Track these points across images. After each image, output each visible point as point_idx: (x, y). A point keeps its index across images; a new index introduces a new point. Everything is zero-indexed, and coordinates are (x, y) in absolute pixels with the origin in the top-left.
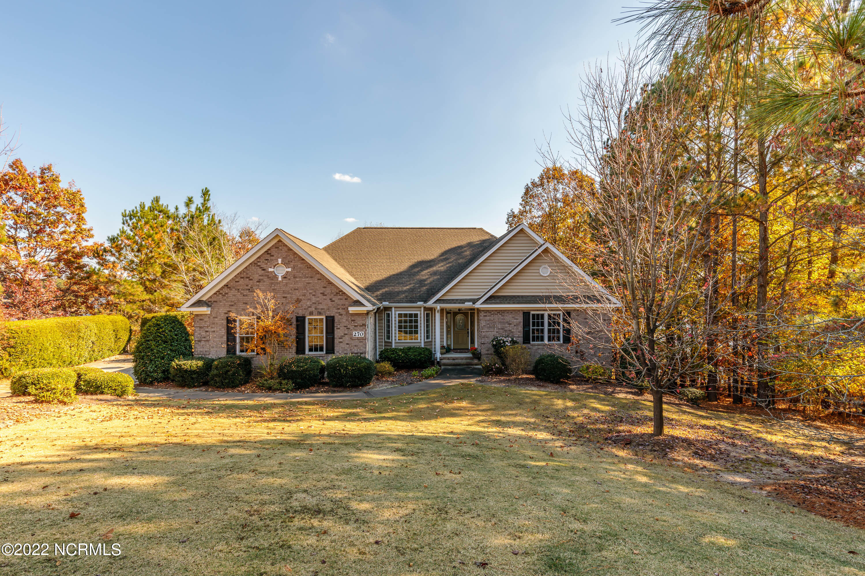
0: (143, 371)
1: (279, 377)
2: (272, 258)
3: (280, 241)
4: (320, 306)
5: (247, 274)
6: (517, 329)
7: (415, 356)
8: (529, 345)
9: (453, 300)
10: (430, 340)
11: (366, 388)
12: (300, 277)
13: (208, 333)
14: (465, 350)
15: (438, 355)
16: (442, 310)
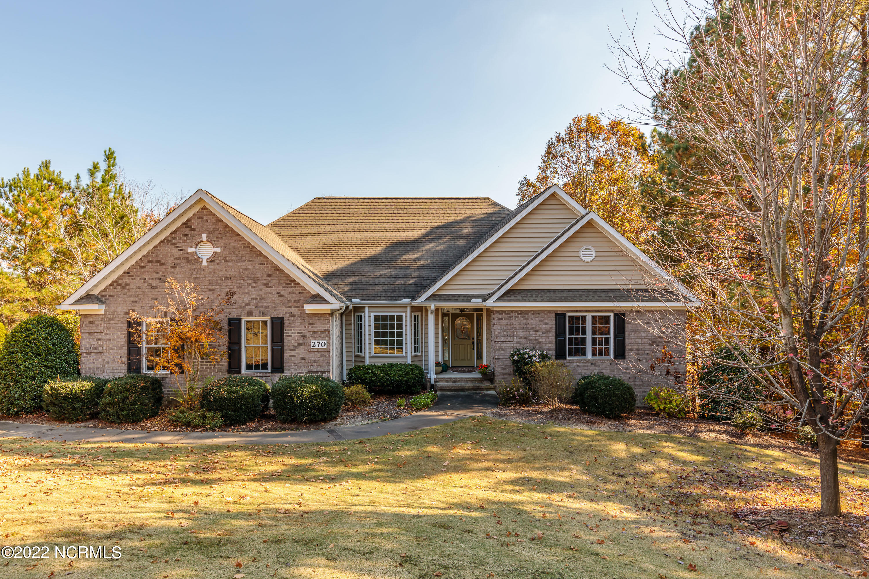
0: (5, 397)
1: (202, 407)
2: (193, 232)
3: (204, 208)
4: (263, 304)
5: (157, 256)
6: (548, 337)
7: (399, 376)
8: (565, 361)
9: (453, 296)
10: (419, 353)
11: (330, 425)
12: (234, 261)
13: (100, 343)
14: (470, 368)
15: (432, 376)
16: (437, 310)
